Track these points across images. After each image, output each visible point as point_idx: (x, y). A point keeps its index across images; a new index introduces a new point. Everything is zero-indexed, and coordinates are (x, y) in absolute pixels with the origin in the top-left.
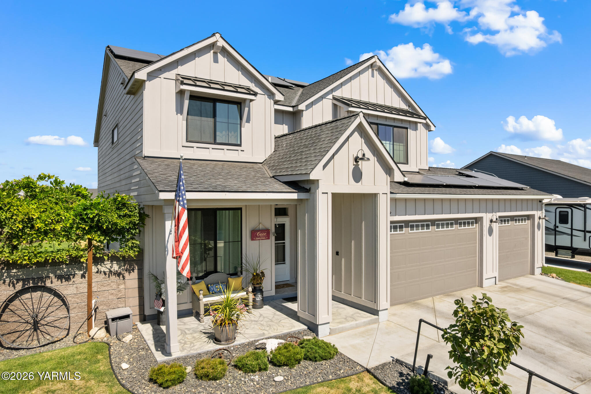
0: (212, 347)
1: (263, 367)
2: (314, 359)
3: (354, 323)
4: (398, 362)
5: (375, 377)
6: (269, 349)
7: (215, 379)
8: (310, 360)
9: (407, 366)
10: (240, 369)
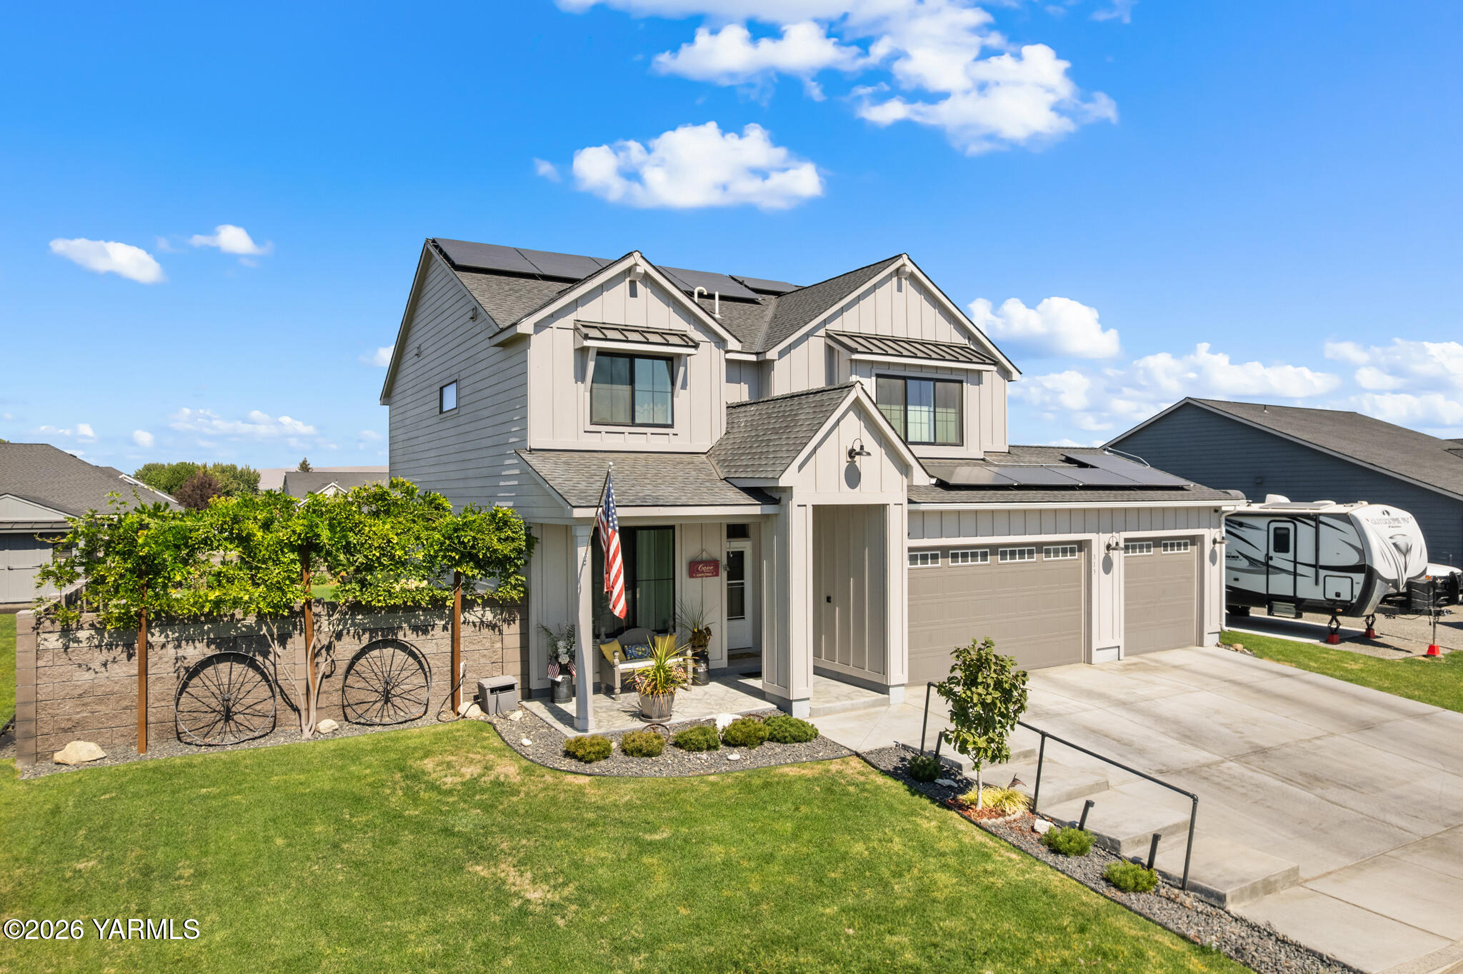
0: (639, 724)
1: (713, 744)
2: (782, 740)
3: (849, 702)
4: (905, 747)
5: (866, 761)
6: (720, 726)
7: (649, 754)
8: (778, 741)
9: (914, 750)
10: (681, 747)
